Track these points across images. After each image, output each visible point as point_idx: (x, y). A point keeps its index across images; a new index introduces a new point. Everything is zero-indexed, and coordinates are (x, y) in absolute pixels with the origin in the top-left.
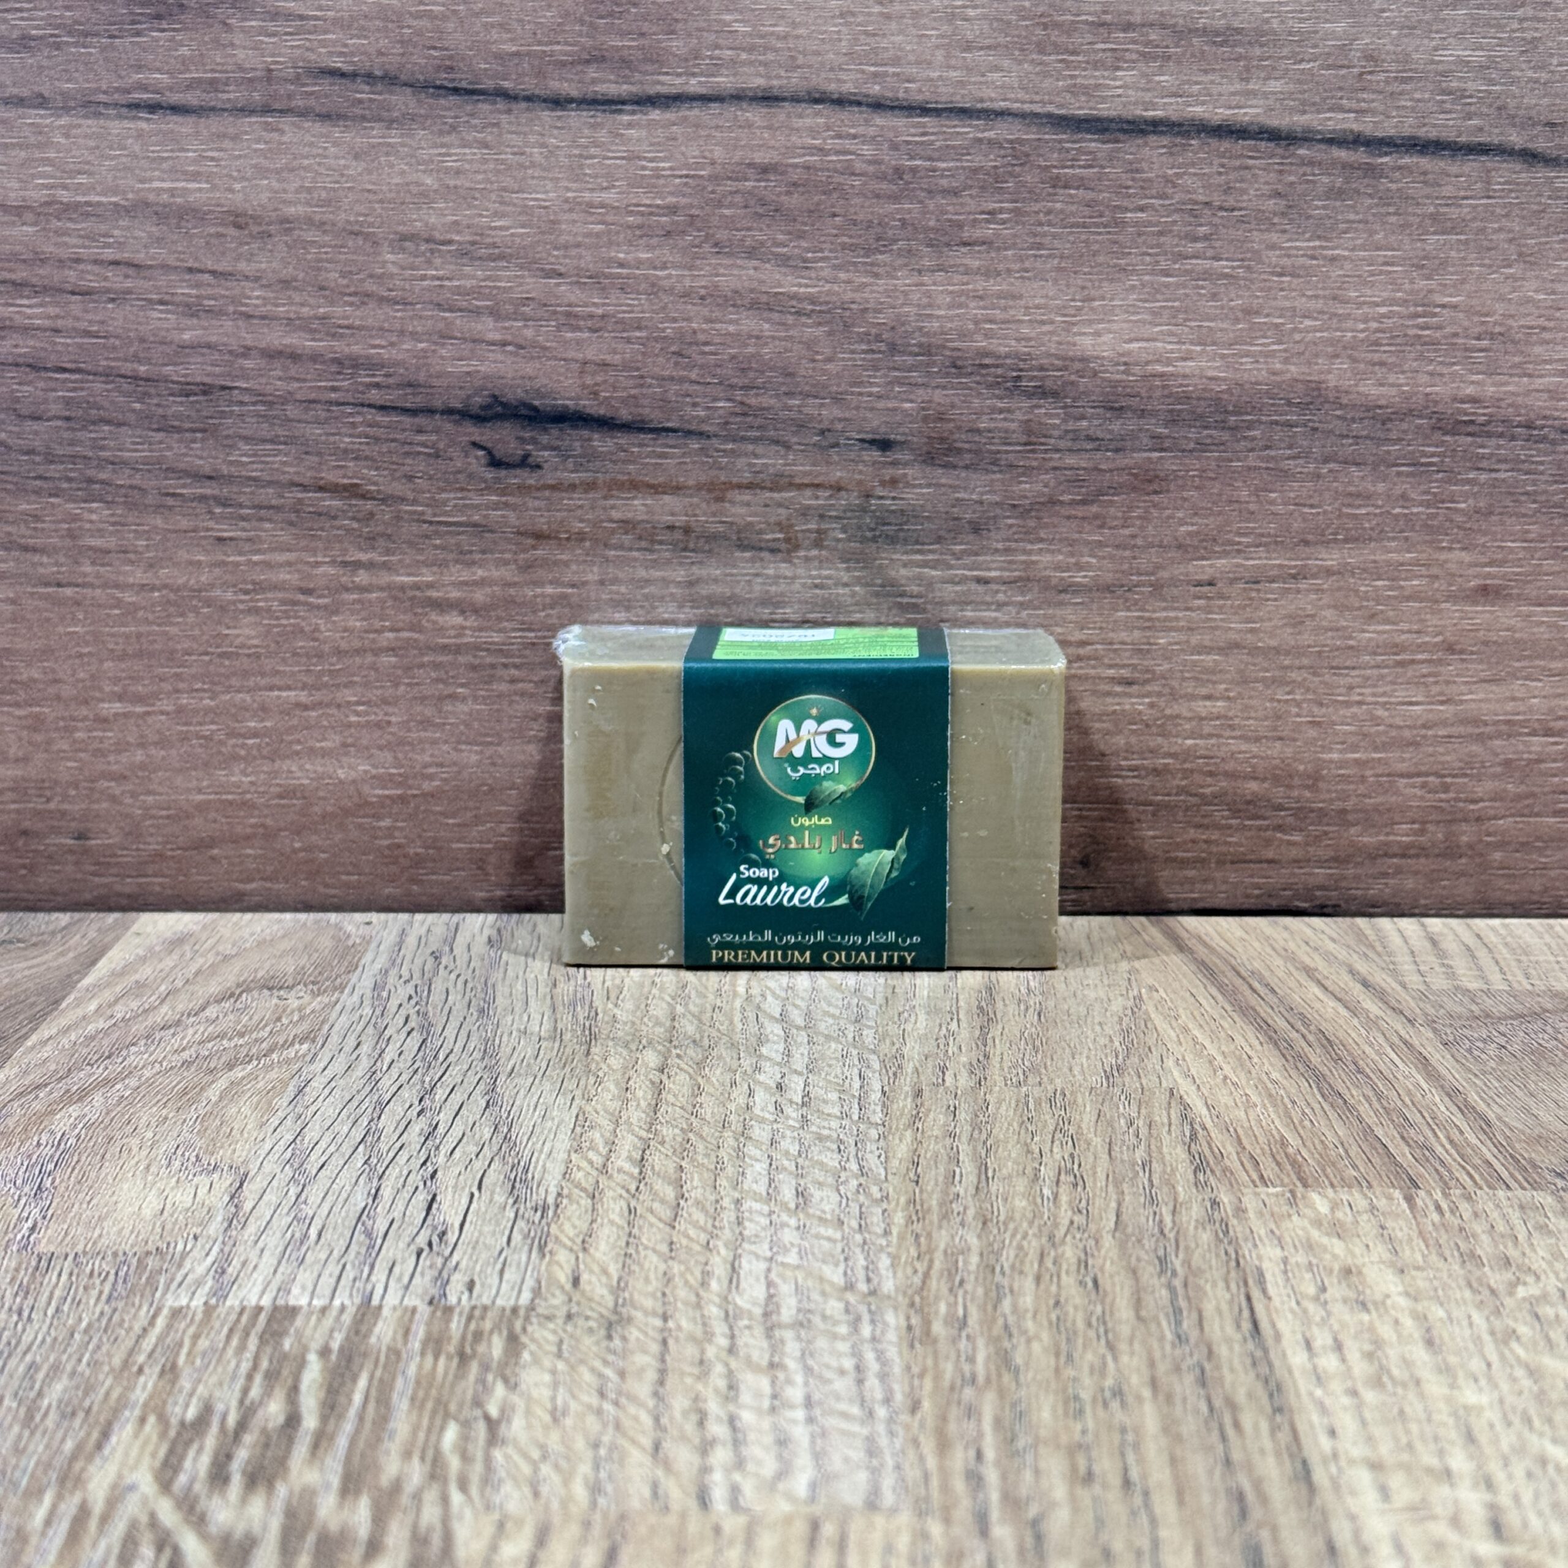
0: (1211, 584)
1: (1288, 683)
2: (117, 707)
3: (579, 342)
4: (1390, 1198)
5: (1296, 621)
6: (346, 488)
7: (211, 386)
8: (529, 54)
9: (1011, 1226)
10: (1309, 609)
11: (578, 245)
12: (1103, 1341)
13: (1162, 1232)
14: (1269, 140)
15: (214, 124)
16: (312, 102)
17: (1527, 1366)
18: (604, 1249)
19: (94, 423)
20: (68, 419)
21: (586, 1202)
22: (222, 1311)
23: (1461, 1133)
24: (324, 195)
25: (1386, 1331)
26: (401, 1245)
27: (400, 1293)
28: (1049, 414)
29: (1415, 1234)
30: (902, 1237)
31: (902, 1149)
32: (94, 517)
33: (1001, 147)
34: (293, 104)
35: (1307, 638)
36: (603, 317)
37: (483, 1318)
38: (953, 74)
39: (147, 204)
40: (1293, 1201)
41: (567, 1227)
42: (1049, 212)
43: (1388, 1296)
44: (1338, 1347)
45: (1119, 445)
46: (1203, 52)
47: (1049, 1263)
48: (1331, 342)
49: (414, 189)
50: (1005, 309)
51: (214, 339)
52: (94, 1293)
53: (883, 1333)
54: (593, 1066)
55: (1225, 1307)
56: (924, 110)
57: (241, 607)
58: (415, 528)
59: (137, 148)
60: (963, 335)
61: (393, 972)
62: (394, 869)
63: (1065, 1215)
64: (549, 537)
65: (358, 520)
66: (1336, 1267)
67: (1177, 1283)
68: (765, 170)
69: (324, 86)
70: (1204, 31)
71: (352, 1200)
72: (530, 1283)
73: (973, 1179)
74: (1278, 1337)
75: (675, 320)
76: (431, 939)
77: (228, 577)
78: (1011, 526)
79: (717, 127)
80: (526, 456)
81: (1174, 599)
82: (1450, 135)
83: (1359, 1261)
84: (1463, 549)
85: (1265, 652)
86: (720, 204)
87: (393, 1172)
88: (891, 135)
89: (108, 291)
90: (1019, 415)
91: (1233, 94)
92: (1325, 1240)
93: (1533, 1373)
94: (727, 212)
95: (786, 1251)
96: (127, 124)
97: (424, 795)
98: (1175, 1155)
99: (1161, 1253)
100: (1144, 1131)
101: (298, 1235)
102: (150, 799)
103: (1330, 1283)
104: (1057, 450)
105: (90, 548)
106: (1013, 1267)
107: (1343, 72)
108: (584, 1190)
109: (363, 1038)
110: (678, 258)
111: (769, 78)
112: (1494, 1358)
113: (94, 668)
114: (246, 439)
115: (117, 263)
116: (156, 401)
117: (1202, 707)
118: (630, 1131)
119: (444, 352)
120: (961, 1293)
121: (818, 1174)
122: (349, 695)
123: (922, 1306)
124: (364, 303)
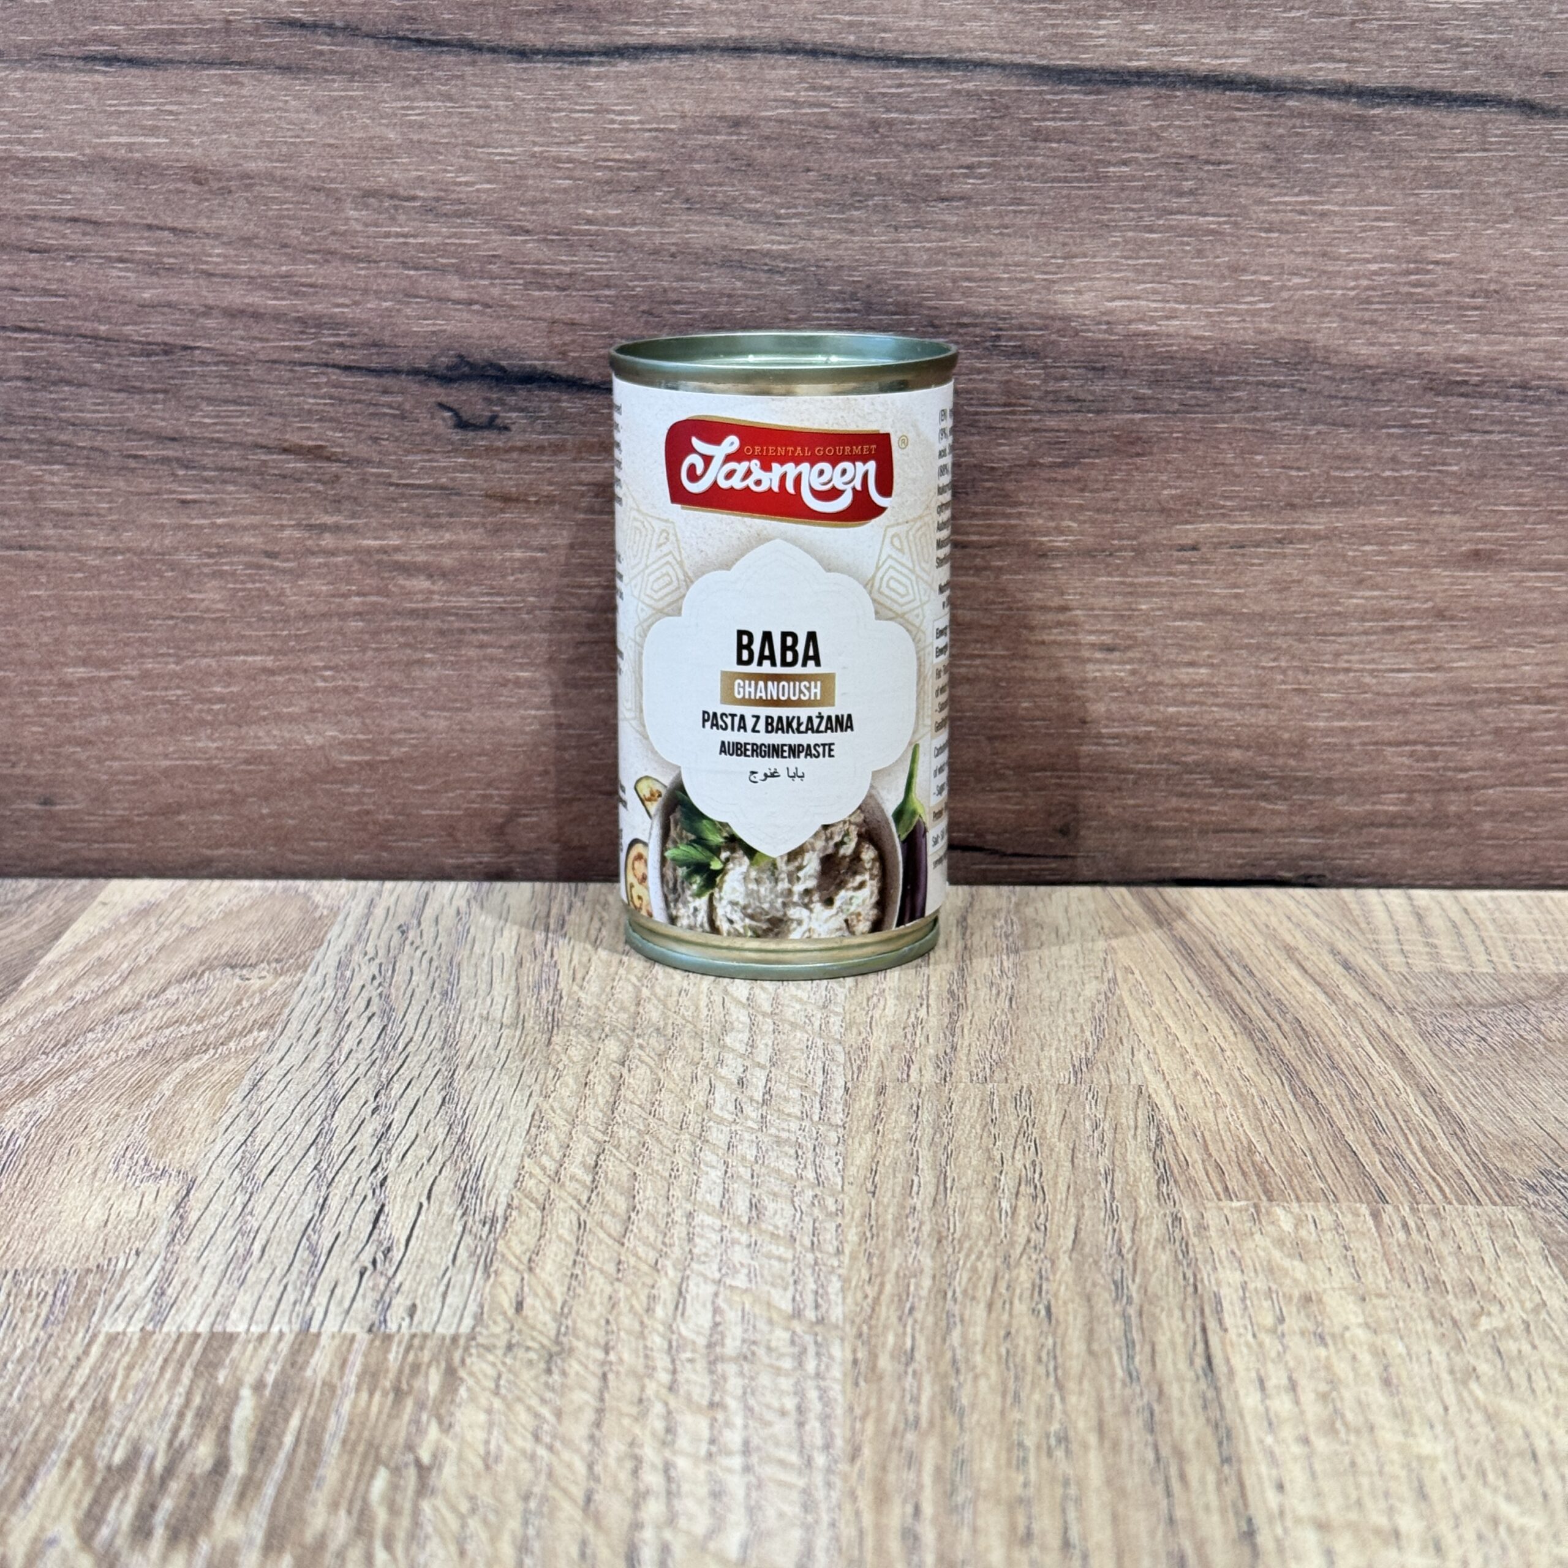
0: (1194, 548)
1: (1273, 650)
2: (81, 672)
3: (546, 301)
4: (1356, 1214)
5: (1282, 587)
6: (310, 450)
7: (174, 346)
9: (967, 1245)
10: (1295, 574)
11: (545, 201)
12: (1052, 1378)
13: (1120, 1253)
14: (1258, 91)
15: (172, 77)
16: (271, 54)
17: (1485, 1410)
18: (550, 1270)
19: (54, 383)
20: (28, 379)
21: (536, 1214)
22: (158, 1337)
23: (1434, 1138)
24: (284, 149)
25: (1343, 1368)
26: (346, 1263)
27: (340, 1319)
28: (1029, 374)
29: (1379, 1256)
30: (854, 1258)
31: (861, 1156)
32: (56, 479)
33: (980, 99)
34: (253, 55)
35: (1292, 605)
36: (571, 275)
37: (422, 1348)
38: (931, 23)
39: (105, 160)
40: (1256, 1218)
41: (514, 1243)
42: (1029, 166)
43: (1347, 1328)
44: (1293, 1386)
45: (1101, 406)
47: (1002, 1287)
48: (1321, 300)
49: (377, 144)
50: (984, 266)
51: (174, 298)
52: (31, 1316)
53: (828, 1367)
54: (553, 1058)
55: (1179, 1340)
56: (900, 61)
57: (206, 570)
58: (381, 491)
59: (94, 102)
60: (940, 293)
61: (358, 949)
62: (363, 835)
63: (1022, 1231)
64: (517, 500)
65: (324, 483)
66: (1296, 1294)
67: (1132, 1311)
68: (736, 123)
69: (284, 37)
71: (299, 1210)
72: (472, 1307)
73: (932, 1190)
74: (1231, 1373)
75: (645, 278)
76: (400, 910)
77: (192, 540)
78: (989, 489)
79: (687, 79)
80: (493, 418)
81: (1157, 564)
82: (1444, 85)
83: (1320, 1287)
84: (1455, 513)
85: (1250, 618)
86: (691, 159)
87: (343, 1178)
88: (866, 87)
89: (66, 248)
90: (997, 376)
91: (1221, 43)
92: (1287, 1263)
93: (1491, 1418)
94: (697, 167)
95: (735, 1272)
96: (83, 77)
97: (393, 761)
98: (1140, 1162)
99: (1118, 1276)
100: (1109, 1135)
101: (240, 1251)
102: (116, 765)
103: (1288, 1311)
104: (1037, 412)
105: (53, 511)
106: (965, 1292)
107: (1335, 20)
109: (323, 1024)
110: (647, 214)
111: (740, 27)
112: (1451, 1400)
113: (57, 632)
114: (210, 400)
115: (74, 220)
116: (116, 361)
117: (1185, 674)
118: (586, 1132)
119: (409, 311)
120: (910, 1322)
121: (773, 1184)
122: (316, 660)
123: (870, 1336)
124: (327, 261)
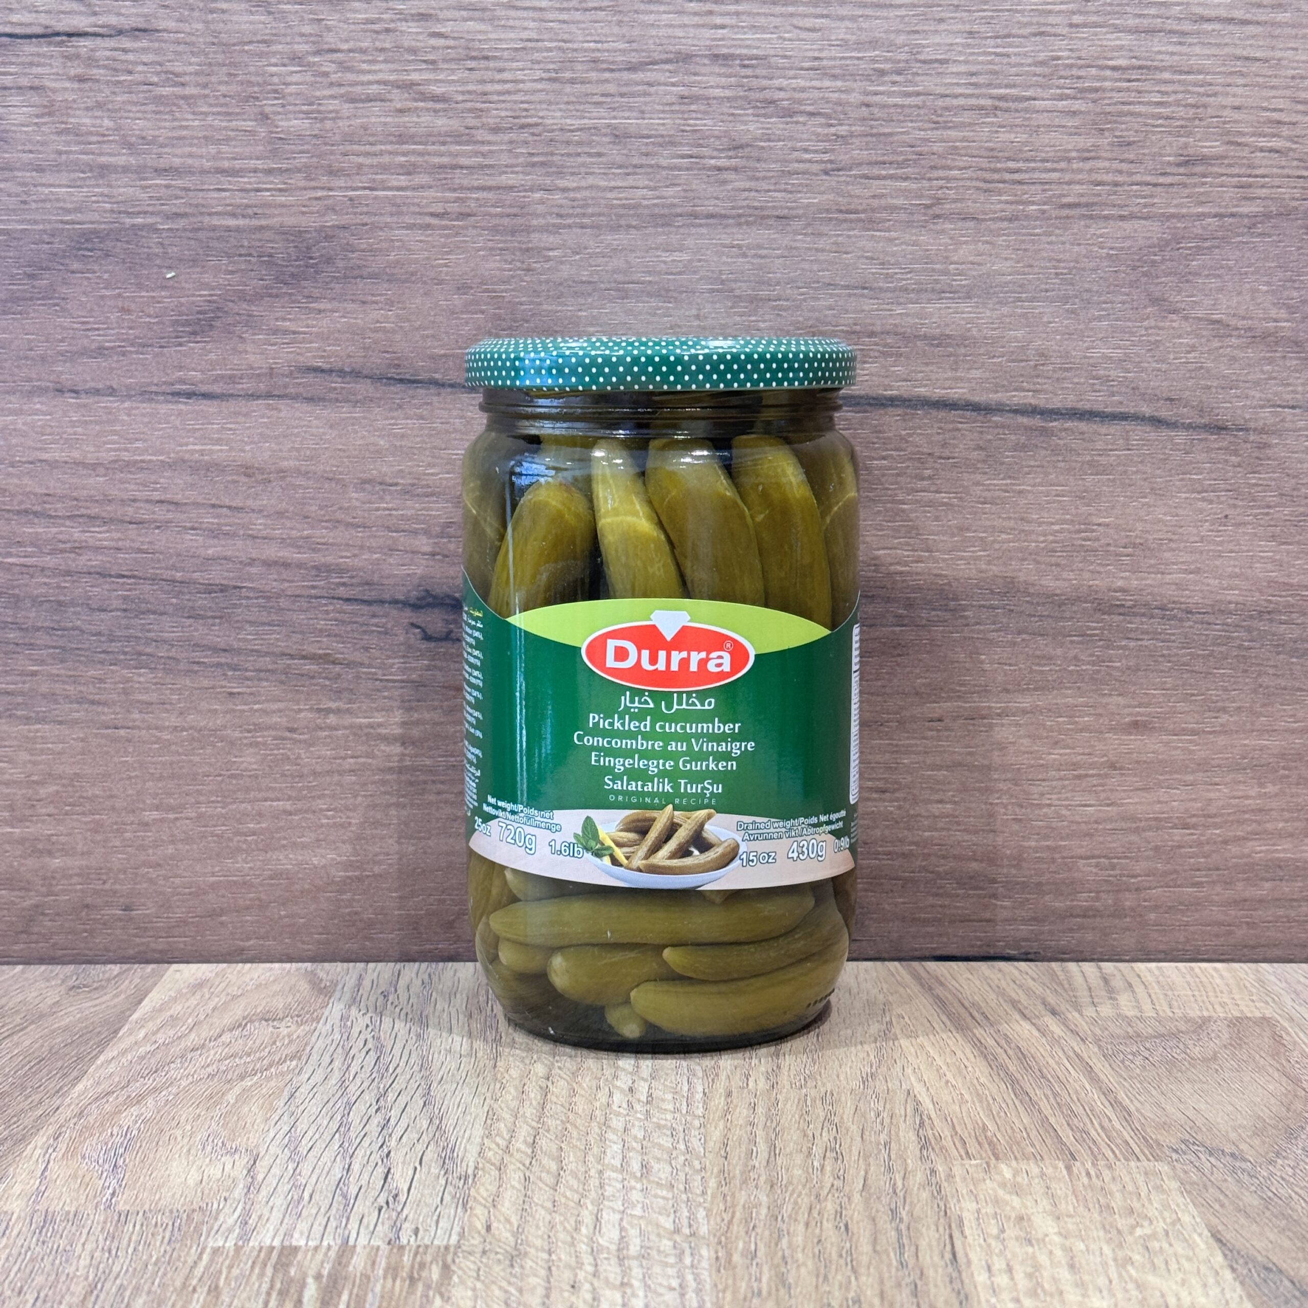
0: (940, 720)
1: (997, 791)
2: (155, 815)
4: (1055, 1167)
5: (1001, 747)
6: (321, 657)
7: (227, 586)
8: (453, 355)
9: (790, 1188)
10: (1011, 738)
12: (849, 1267)
13: (895, 1192)
14: (973, 410)
15: (232, 405)
16: (301, 390)
17: (1136, 1282)
18: (508, 1206)
19: (143, 613)
20: (125, 610)
21: (495, 1173)
22: (247, 1249)
23: (1110, 1120)
24: (308, 453)
25: (1043, 1259)
26: (368, 1203)
27: (368, 1237)
29: (1070, 1193)
30: (714, 1196)
31: (716, 1134)
32: (142, 679)
34: (288, 391)
35: (1010, 759)
37: (425, 1253)
39: (184, 461)
40: (987, 1169)
41: (482, 1190)
43: (1047, 1235)
44: (1010, 1270)
46: (924, 351)
47: (815, 1213)
48: (1020, 549)
49: (372, 448)
51: (229, 553)
52: (160, 1237)
53: (699, 1261)
54: (499, 1076)
55: (934, 1243)
57: (245, 741)
58: (370, 684)
59: (178, 423)
61: (354, 1007)
62: (353, 930)
63: (828, 1180)
65: (330, 680)
66: (1013, 1215)
67: (903, 1227)
69: (310, 378)
70: (925, 337)
71: (332, 1172)
72: (457, 1229)
73: (766, 1155)
74: (969, 1263)
76: (381, 981)
77: (237, 721)
80: (449, 633)
81: (914, 731)
82: (1099, 407)
83: (1029, 1212)
84: (1119, 695)
85: (980, 769)
87: (360, 1153)
89: (155, 521)
91: (946, 379)
92: (1007, 1197)
93: (1140, 1286)
95: (634, 1206)
96: (171, 406)
97: (374, 876)
98: (908, 1137)
99: (893, 1206)
100: (887, 1121)
101: (296, 1197)
102: (177, 881)
103: (1008, 1225)
105: (138, 701)
106: (790, 1216)
107: (1023, 364)
108: (493, 1164)
109: (335, 1056)
112: (1114, 1276)
113: (139, 786)
114: (251, 623)
115: (162, 502)
116: (187, 597)
117: (936, 809)
118: (526, 1122)
119: (391, 561)
120: (753, 1234)
121: (657, 1152)
122: (321, 804)
123: (726, 1244)
124: (335, 527)
